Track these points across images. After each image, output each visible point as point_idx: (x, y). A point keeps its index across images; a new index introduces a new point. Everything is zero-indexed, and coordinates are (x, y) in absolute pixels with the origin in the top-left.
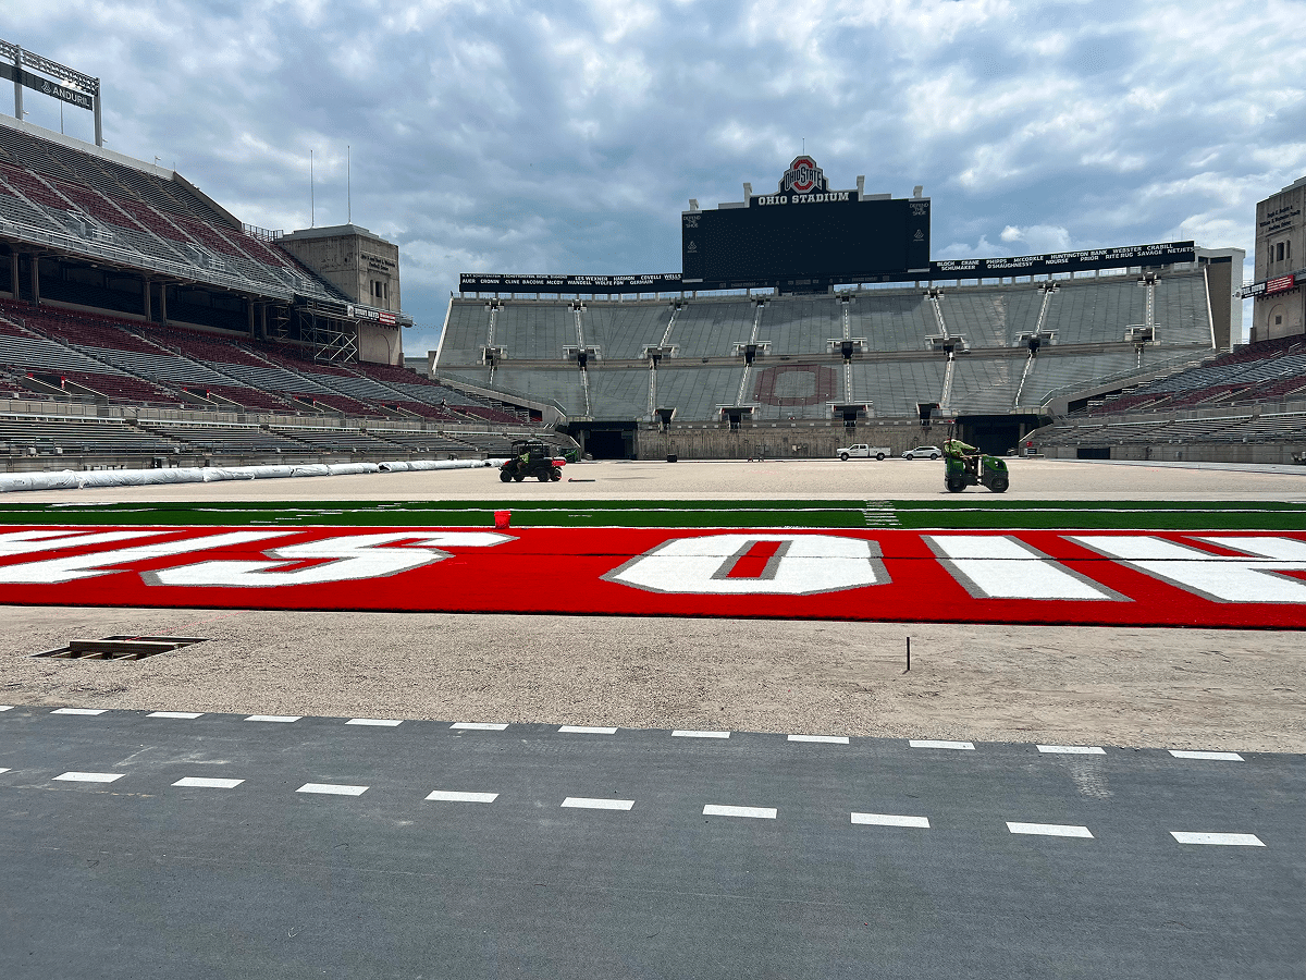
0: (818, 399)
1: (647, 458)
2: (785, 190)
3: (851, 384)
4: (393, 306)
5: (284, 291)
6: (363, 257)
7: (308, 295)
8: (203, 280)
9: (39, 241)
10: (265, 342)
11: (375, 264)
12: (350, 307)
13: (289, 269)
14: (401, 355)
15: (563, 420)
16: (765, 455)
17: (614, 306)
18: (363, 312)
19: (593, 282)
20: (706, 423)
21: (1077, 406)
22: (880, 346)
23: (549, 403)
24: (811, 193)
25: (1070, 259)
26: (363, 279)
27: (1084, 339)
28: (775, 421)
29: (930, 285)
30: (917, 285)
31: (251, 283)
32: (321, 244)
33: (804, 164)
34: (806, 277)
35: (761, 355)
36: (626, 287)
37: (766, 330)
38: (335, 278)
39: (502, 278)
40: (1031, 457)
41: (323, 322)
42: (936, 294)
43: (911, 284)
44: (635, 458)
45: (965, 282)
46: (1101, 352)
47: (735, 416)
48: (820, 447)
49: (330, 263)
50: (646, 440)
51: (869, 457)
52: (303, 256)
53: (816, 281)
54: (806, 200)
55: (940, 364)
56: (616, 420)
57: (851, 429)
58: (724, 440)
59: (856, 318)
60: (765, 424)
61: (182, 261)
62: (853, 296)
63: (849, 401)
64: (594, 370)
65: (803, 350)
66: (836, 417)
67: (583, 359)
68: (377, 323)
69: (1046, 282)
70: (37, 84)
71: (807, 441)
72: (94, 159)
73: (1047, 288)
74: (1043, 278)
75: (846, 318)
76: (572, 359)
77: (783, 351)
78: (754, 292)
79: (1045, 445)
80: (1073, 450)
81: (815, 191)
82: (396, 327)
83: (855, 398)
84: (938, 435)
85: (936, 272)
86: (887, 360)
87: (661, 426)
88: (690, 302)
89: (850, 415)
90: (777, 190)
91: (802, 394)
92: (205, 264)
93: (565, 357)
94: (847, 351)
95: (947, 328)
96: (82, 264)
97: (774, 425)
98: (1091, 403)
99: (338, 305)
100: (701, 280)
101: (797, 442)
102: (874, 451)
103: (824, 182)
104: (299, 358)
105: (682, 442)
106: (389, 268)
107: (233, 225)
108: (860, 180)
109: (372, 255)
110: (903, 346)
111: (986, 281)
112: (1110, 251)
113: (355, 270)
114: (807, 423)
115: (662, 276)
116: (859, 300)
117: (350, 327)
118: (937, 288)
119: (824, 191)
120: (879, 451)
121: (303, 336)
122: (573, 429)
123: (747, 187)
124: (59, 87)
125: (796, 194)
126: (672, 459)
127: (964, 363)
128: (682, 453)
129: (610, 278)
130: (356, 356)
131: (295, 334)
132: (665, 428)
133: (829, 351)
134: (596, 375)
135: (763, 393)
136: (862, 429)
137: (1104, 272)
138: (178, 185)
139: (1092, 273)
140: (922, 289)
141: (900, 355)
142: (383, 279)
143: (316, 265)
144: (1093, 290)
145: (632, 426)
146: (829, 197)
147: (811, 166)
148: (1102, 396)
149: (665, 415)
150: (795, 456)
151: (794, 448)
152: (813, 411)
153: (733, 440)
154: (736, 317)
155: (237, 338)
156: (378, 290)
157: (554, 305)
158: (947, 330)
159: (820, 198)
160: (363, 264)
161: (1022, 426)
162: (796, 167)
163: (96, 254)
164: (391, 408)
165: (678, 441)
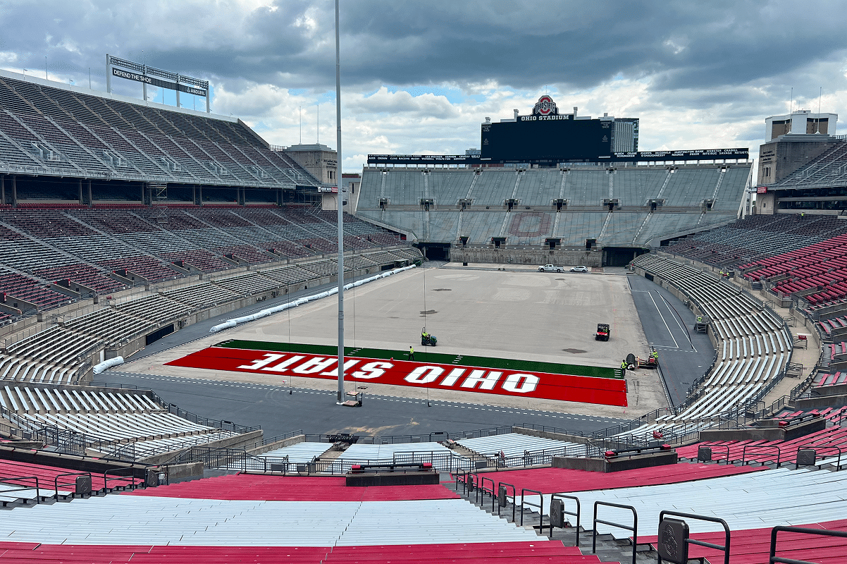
0: (540, 233)
1: (454, 261)
2: (535, 113)
3: (559, 225)
6: (324, 160)
7: (302, 184)
10: (283, 207)
11: (330, 163)
12: (319, 188)
13: (293, 170)
15: (416, 241)
16: (510, 262)
18: (325, 188)
19: (435, 158)
20: (483, 245)
21: (664, 244)
22: (577, 202)
23: (410, 231)
24: (549, 115)
25: (684, 154)
26: (324, 171)
27: (680, 204)
28: (517, 245)
29: (610, 165)
30: (602, 165)
31: (279, 183)
32: (306, 154)
33: (546, 100)
34: (545, 159)
35: (516, 205)
36: (452, 161)
37: (521, 190)
38: (311, 171)
39: (389, 157)
41: (308, 197)
42: (612, 170)
44: (448, 260)
45: (628, 164)
46: (685, 213)
47: (498, 242)
48: (537, 260)
49: (309, 163)
50: (453, 252)
52: (297, 159)
53: (550, 161)
54: (547, 119)
55: (605, 215)
56: (441, 242)
57: (552, 251)
58: (490, 254)
59: (567, 184)
60: (511, 247)
61: (252, 178)
62: (569, 169)
63: (554, 236)
64: (432, 212)
65: (538, 203)
66: (545, 245)
67: (426, 204)
68: (330, 193)
69: (671, 165)
70: (184, 89)
71: (531, 256)
72: (207, 120)
73: (672, 168)
74: (670, 163)
75: (563, 184)
76: (422, 205)
77: (527, 203)
79: (637, 267)
80: (644, 273)
81: (551, 114)
83: (557, 234)
84: (593, 256)
85: (614, 158)
86: (579, 211)
87: (462, 246)
88: (484, 170)
89: (552, 243)
90: (531, 112)
91: (532, 230)
92: (260, 176)
93: (418, 204)
94: (560, 205)
95: (613, 192)
97: (515, 248)
98: (671, 242)
99: (314, 187)
100: (490, 160)
103: (556, 109)
105: (471, 255)
107: (263, 145)
108: (576, 109)
109: (328, 158)
110: (588, 203)
111: (638, 164)
112: (705, 151)
113: (321, 167)
114: (531, 248)
115: (470, 155)
117: (319, 197)
118: (613, 167)
119: (556, 114)
122: (420, 246)
123: (517, 111)
124: (193, 89)
126: (465, 264)
129: (444, 157)
130: (321, 211)
132: (464, 247)
133: (550, 204)
134: (434, 214)
135: (513, 229)
136: (557, 252)
137: (702, 162)
138: (240, 126)
139: (695, 162)
140: (605, 167)
141: (587, 208)
142: (333, 170)
143: (302, 164)
144: (694, 172)
145: (448, 245)
146: (558, 117)
147: (549, 101)
148: (677, 239)
149: (464, 240)
151: (524, 259)
152: (535, 240)
153: (495, 255)
154: (507, 180)
155: (272, 206)
156: (331, 175)
157: (415, 171)
158: (613, 194)
159: (554, 118)
160: (325, 164)
161: (635, 254)
162: (541, 101)
165: (469, 254)
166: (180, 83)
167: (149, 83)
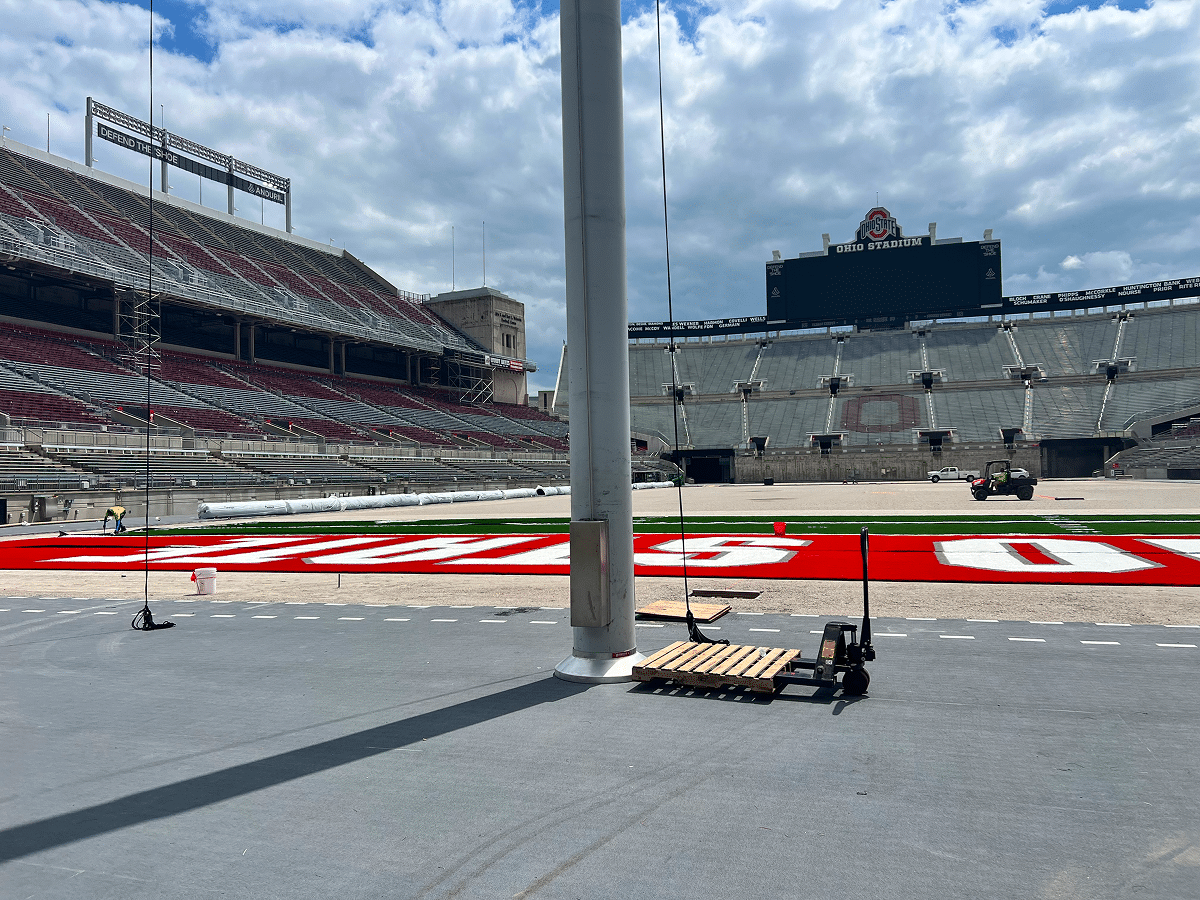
0: (903, 426)
1: (744, 482)
2: (861, 238)
3: (933, 411)
4: (520, 354)
5: (436, 346)
6: (497, 314)
7: (454, 348)
8: (374, 338)
9: (259, 313)
10: (419, 388)
11: (506, 319)
12: (487, 357)
13: (437, 327)
14: (526, 395)
15: (668, 449)
16: (856, 478)
17: (704, 347)
18: (497, 361)
19: (686, 327)
20: (798, 449)
21: (1161, 429)
22: (958, 377)
23: (653, 434)
24: (885, 240)
25: (1143, 290)
26: (496, 333)
27: (1162, 365)
28: (864, 447)
29: (1003, 318)
30: (990, 319)
31: (411, 339)
32: (462, 305)
33: (878, 215)
34: (883, 315)
35: (845, 386)
36: (716, 330)
37: (848, 364)
38: (473, 333)
40: (1119, 478)
41: (466, 370)
42: (1010, 327)
43: (985, 319)
44: (732, 481)
45: (1037, 315)
46: (1182, 378)
47: (825, 443)
48: (908, 471)
49: (469, 320)
50: (741, 465)
51: (959, 479)
52: (447, 315)
53: (892, 319)
54: (881, 246)
55: (1019, 392)
56: (715, 448)
57: (937, 453)
58: (815, 464)
59: (932, 351)
60: (855, 450)
61: (358, 324)
62: (929, 331)
63: (933, 428)
64: (691, 404)
65: (885, 381)
66: (922, 443)
67: (679, 395)
68: (508, 370)
69: (1119, 312)
70: (244, 186)
71: (896, 465)
72: (286, 243)
73: (1120, 318)
74: (1115, 309)
75: (924, 351)
76: (669, 395)
77: (865, 383)
78: (834, 330)
79: (1132, 467)
80: (1163, 471)
81: (890, 238)
82: (522, 372)
83: (938, 425)
84: (1023, 458)
85: (1009, 307)
86: (966, 389)
87: (756, 452)
88: (774, 341)
89: (936, 440)
90: (854, 238)
91: (887, 421)
92: (375, 325)
93: (664, 393)
94: (928, 381)
95: (1023, 358)
96: (284, 329)
97: (863, 451)
98: (1175, 426)
99: (477, 356)
100: (784, 321)
101: (886, 465)
102: (964, 473)
103: (898, 229)
104: (448, 401)
105: (776, 467)
106: (517, 322)
107: (390, 291)
108: (932, 227)
109: (504, 312)
110: (981, 376)
111: (1058, 314)
112: (1183, 282)
113: (490, 325)
114: (895, 448)
115: (749, 319)
116: (935, 334)
117: (487, 374)
118: (1010, 322)
119: (898, 237)
120: (969, 473)
121: (451, 383)
122: (676, 456)
123: (826, 237)
124: (260, 187)
125: (872, 241)
126: (769, 482)
127: (1042, 391)
128: (776, 477)
129: (701, 323)
130: (491, 398)
131: (444, 382)
132: (760, 454)
133: (910, 381)
134: (692, 408)
135: (850, 420)
136: (948, 453)
137: (1178, 302)
138: (348, 261)
139: (1166, 303)
140: (995, 322)
141: (980, 384)
142: (512, 332)
143: (457, 322)
144: (1168, 319)
145: (730, 453)
146: (903, 243)
147: (885, 216)
148: (1186, 419)
149: (759, 443)
150: (885, 478)
151: (883, 471)
152: (899, 437)
153: (825, 465)
154: (818, 353)
155: (398, 385)
156: (508, 341)
157: (653, 347)
158: (1023, 360)
159: (894, 244)
160: (497, 320)
161: (1106, 449)
162: (871, 217)
163: (297, 321)
164: (527, 442)
165: (772, 466)
166: (235, 174)
167: (172, 163)
